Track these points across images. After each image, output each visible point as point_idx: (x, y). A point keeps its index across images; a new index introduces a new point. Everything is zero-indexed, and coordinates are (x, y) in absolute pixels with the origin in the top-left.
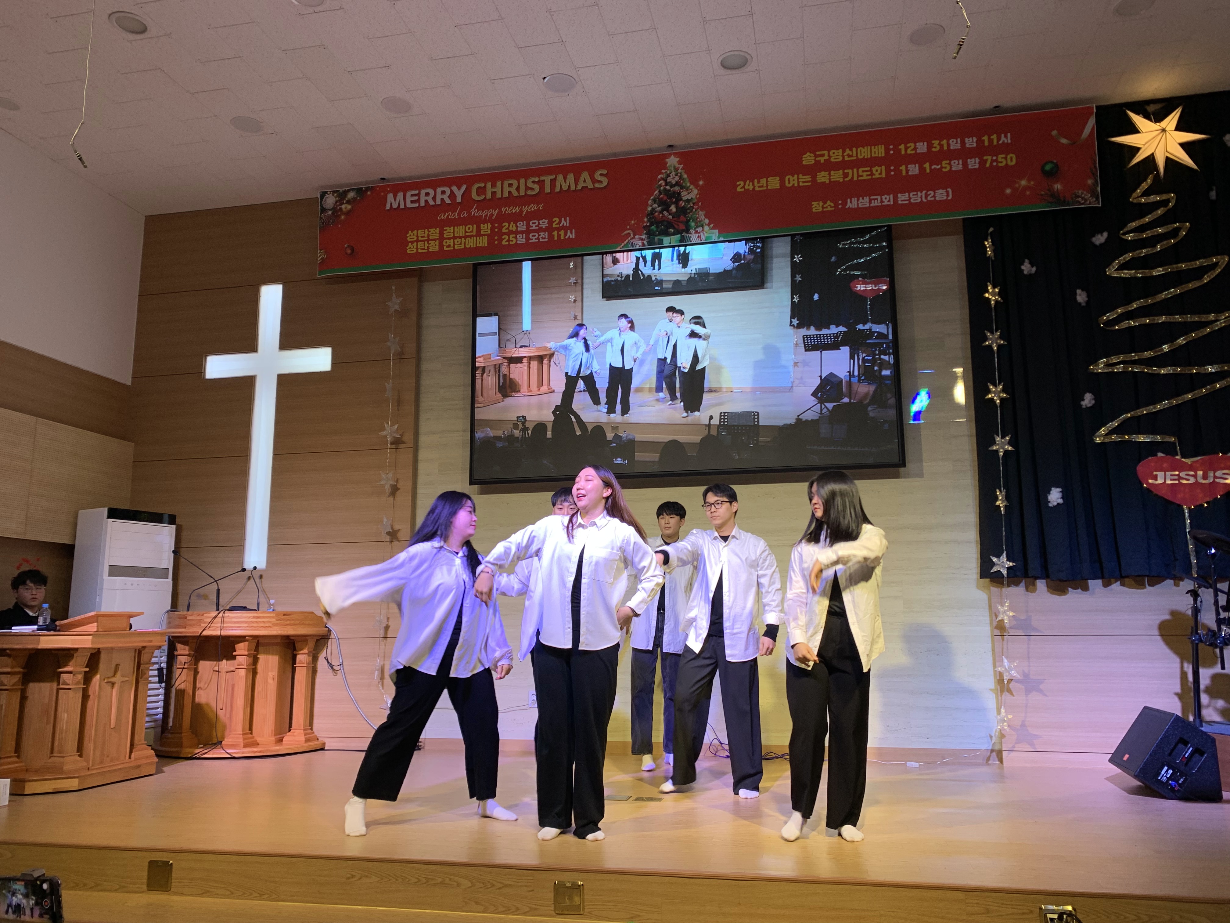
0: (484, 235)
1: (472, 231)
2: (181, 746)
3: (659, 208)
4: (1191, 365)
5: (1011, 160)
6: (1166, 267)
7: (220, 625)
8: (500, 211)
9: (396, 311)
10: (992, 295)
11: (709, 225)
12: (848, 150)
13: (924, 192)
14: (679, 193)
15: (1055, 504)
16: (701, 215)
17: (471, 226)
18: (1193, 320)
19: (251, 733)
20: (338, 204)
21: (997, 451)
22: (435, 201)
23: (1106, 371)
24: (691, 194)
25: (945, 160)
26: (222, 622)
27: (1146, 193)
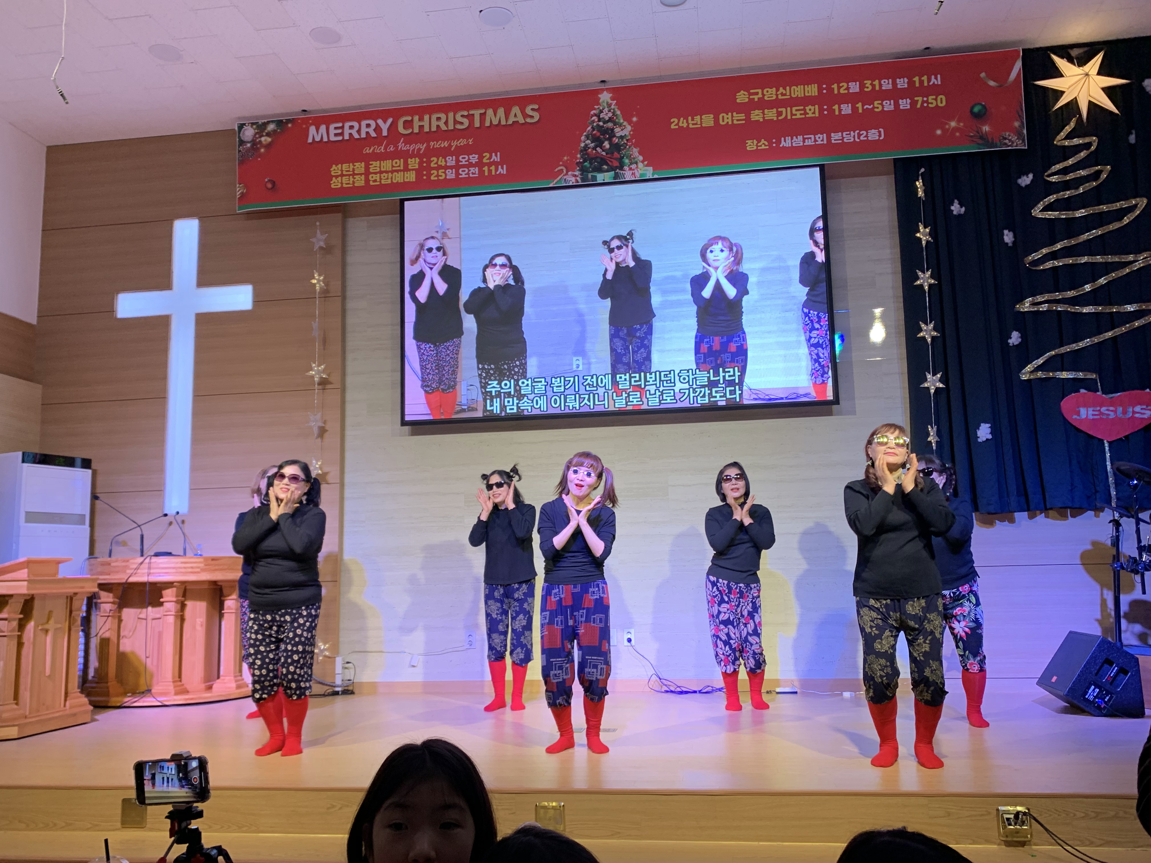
0: (413, 170)
1: (399, 166)
2: (107, 694)
3: (593, 144)
4: (1111, 304)
5: (941, 103)
6: (1088, 209)
7: (146, 571)
8: (428, 146)
9: (321, 248)
10: (923, 234)
11: (643, 162)
12: (781, 89)
13: (858, 131)
14: (612, 130)
15: (984, 439)
16: (635, 151)
17: (397, 161)
18: (1113, 260)
19: (181, 681)
20: (257, 136)
21: (928, 389)
22: (359, 134)
23: (1032, 310)
24: (624, 131)
25: (877, 100)
26: (149, 568)
27: (1069, 137)
